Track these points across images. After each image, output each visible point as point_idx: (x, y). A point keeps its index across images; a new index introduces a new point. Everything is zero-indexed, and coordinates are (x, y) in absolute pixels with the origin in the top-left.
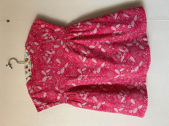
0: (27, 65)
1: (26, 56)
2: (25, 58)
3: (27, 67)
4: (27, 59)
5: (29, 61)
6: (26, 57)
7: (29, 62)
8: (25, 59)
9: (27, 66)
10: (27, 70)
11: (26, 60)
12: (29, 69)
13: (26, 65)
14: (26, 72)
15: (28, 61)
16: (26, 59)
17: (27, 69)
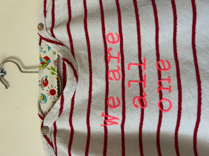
0: (46, 76)
1: (44, 50)
2: (40, 55)
3: (45, 83)
4: (47, 58)
5: (51, 64)
6: (45, 52)
7: (53, 69)
8: (41, 59)
9: (46, 79)
10: (46, 91)
11: (43, 63)
12: (51, 88)
13: (43, 76)
14: (44, 98)
15: (49, 66)
16: (44, 60)
17: (46, 88)
